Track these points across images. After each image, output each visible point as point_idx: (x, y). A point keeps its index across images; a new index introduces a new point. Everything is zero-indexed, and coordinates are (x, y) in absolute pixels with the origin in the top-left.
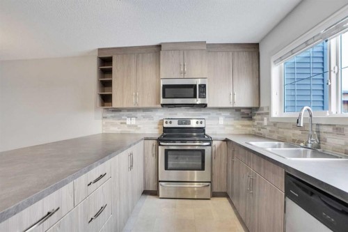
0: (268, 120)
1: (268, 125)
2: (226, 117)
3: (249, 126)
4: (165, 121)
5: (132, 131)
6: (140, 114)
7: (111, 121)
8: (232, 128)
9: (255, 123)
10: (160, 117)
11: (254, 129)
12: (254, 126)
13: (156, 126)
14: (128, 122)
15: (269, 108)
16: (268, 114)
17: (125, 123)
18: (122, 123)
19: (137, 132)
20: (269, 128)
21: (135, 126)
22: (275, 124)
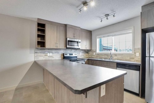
0: (95, 53)
1: (95, 55)
2: (82, 52)
3: (87, 55)
4: (65, 54)
5: (50, 58)
6: (54, 51)
7: (40, 54)
8: (83, 56)
9: (90, 54)
10: (62, 52)
11: (89, 56)
12: (89, 55)
13: (60, 56)
14: (48, 55)
15: (96, 50)
16: (95, 52)
17: (47, 55)
18: (45, 55)
19: (53, 59)
20: (96, 56)
21: (52, 56)
22: (98, 54)
